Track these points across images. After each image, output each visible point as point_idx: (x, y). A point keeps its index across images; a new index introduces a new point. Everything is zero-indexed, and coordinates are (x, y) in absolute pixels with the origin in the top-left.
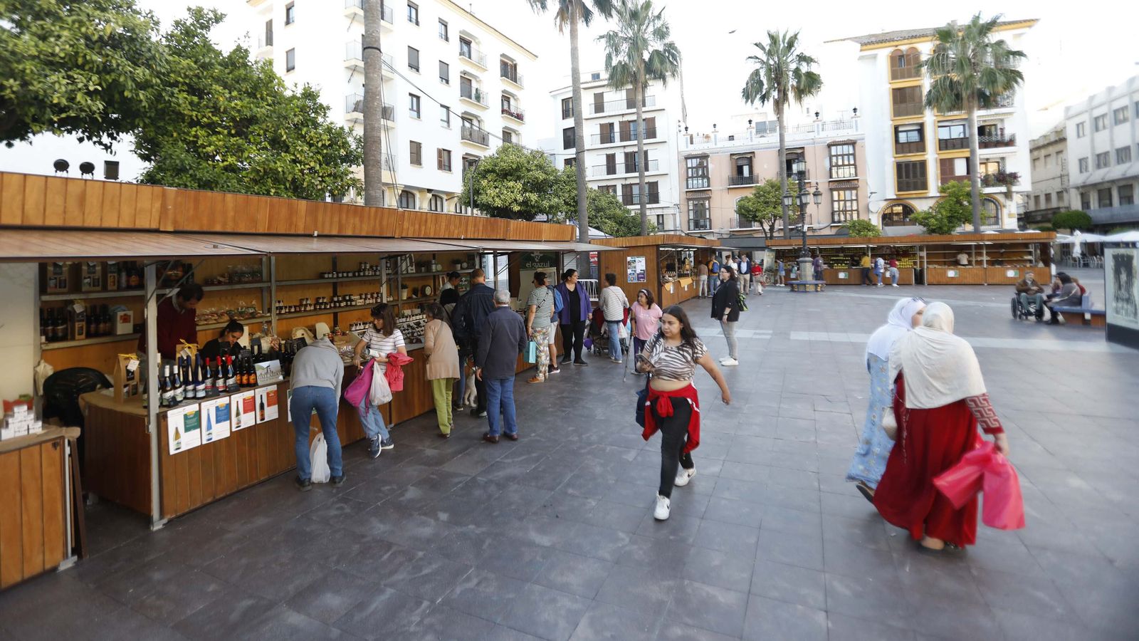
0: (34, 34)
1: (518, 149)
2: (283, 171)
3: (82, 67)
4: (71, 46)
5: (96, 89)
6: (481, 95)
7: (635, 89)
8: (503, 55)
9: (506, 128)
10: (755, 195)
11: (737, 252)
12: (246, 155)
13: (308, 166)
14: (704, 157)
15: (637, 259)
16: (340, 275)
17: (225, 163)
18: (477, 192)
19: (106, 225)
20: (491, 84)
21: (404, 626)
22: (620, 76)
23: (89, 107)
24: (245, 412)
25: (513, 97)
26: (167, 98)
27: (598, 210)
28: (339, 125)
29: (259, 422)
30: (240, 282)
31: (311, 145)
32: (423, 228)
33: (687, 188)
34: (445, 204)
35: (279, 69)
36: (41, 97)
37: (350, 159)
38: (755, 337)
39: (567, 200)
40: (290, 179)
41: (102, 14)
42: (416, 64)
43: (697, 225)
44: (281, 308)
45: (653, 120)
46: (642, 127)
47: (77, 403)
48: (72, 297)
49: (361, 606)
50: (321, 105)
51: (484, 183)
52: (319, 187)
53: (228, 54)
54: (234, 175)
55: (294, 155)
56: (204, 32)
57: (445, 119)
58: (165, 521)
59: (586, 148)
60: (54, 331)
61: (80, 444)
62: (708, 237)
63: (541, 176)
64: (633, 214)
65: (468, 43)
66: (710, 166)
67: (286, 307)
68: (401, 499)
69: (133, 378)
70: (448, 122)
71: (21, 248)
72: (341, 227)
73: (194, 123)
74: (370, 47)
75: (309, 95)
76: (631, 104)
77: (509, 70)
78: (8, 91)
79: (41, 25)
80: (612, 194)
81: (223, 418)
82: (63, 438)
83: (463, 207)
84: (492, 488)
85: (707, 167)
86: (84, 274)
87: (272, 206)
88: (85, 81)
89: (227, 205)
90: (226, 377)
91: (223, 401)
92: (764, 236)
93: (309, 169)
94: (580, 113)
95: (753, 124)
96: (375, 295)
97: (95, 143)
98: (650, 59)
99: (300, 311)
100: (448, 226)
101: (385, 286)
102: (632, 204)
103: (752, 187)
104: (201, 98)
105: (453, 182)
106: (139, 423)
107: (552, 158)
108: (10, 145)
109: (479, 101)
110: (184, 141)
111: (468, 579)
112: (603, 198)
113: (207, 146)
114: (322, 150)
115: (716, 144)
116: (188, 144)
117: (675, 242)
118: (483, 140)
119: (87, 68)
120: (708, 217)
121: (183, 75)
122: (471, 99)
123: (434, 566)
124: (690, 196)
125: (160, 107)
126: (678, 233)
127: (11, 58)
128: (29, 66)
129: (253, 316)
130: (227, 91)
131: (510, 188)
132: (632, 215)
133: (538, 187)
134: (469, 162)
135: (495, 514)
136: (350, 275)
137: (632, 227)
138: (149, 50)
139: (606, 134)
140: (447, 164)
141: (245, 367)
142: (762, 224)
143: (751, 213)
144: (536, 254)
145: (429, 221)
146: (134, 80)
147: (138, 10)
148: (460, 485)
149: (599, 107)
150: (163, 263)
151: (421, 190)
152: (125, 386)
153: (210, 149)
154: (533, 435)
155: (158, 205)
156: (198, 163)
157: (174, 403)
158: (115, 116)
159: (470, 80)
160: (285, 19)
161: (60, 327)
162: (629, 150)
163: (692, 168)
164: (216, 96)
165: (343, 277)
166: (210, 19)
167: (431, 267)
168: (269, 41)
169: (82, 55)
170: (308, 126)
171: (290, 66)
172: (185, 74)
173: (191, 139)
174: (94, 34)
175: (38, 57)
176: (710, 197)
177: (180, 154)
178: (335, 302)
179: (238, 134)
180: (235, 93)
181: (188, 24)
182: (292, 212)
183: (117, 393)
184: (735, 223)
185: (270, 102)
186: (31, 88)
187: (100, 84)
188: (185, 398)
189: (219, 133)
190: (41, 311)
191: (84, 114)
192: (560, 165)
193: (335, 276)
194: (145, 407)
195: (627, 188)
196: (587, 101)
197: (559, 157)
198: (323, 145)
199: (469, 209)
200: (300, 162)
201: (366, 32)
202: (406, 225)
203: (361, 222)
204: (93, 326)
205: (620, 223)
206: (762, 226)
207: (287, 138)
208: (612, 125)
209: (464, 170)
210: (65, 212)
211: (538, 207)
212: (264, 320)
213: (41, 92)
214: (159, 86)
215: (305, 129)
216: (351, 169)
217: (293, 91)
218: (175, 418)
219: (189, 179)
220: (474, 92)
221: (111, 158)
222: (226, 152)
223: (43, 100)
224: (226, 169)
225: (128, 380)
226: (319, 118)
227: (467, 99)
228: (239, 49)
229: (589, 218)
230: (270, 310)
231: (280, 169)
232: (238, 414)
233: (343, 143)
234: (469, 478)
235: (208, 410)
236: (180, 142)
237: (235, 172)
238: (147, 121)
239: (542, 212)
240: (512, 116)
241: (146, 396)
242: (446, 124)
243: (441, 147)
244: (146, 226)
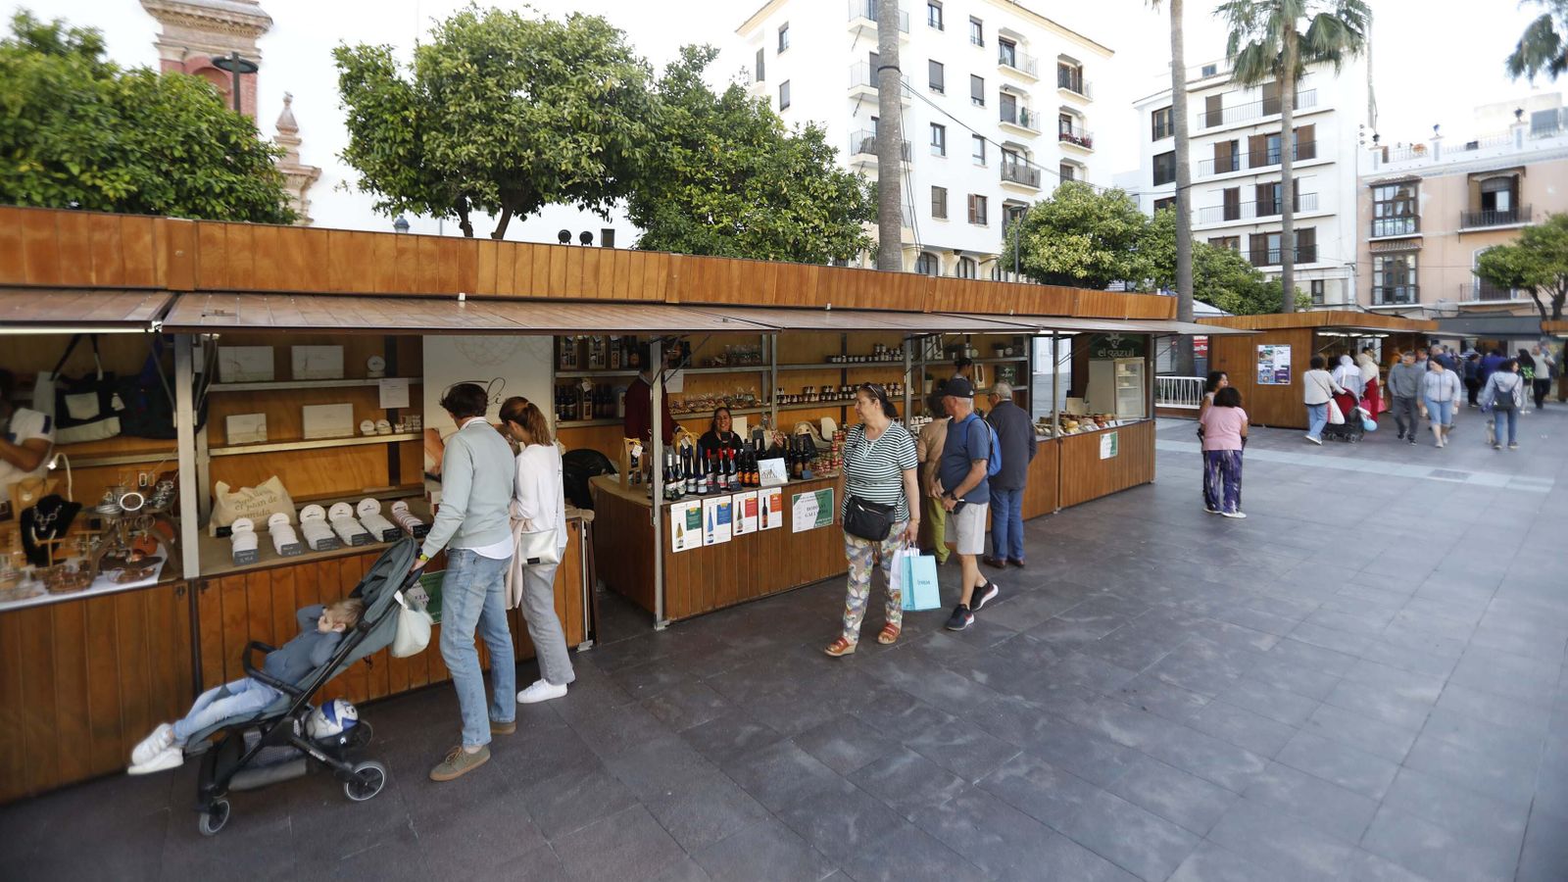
0: (546, 100)
1: (1085, 189)
2: (783, 232)
3: (585, 129)
4: (577, 107)
5: (598, 151)
6: (1030, 117)
7: (1281, 82)
8: (1062, 57)
9: (1065, 160)
10: (1522, 242)
11: (1472, 340)
12: (743, 213)
13: (811, 225)
14: (1413, 181)
15: (1276, 349)
16: (851, 360)
17: (721, 225)
18: (1024, 252)
19: (617, 297)
20: (1045, 99)
21: (933, 801)
22: (1251, 65)
23: (591, 172)
24: (747, 516)
25: (1077, 115)
26: (661, 155)
27: (1210, 273)
28: (847, 172)
29: (761, 529)
30: (738, 364)
31: (815, 198)
32: (960, 300)
33: (1373, 235)
34: (978, 268)
35: (775, 107)
36: (551, 165)
37: (861, 213)
38: (1510, 486)
39: (1160, 260)
40: (791, 241)
41: (602, 69)
42: (939, 83)
43: (1389, 296)
44: (782, 397)
45: (1310, 129)
46: (1290, 143)
47: (587, 486)
48: (580, 374)
49: (879, 764)
50: (827, 147)
51: (1035, 238)
52: (825, 250)
53: (722, 95)
54: (729, 238)
55: (795, 211)
56: (697, 73)
57: (979, 154)
58: (667, 622)
59: (1192, 181)
60: (566, 410)
61: (593, 527)
62: (1410, 316)
63: (1119, 226)
64: (1268, 279)
65: (1011, 45)
66: (1423, 198)
67: (787, 397)
68: (926, 645)
69: (636, 466)
70: (983, 158)
71: (549, 320)
72: (857, 298)
73: (688, 180)
74: (884, 68)
75: (814, 136)
76: (1271, 106)
77: (1070, 77)
78: (526, 162)
79: (551, 90)
80: (1231, 249)
81: (724, 519)
82: (580, 519)
83: (1002, 273)
84: (1047, 653)
85: (1415, 200)
86: (591, 351)
87: (780, 273)
88: (588, 143)
89: (732, 271)
90: (728, 474)
91: (725, 500)
92: (1538, 312)
93: (812, 227)
94: (1184, 130)
95: (1526, 117)
96: (892, 387)
97: (593, 210)
98: (1311, 32)
99: (803, 402)
100: (992, 298)
101: (909, 374)
102: (1267, 264)
103: (1515, 229)
104: (695, 151)
105: (990, 240)
106: (644, 513)
107: (1134, 200)
108: (524, 218)
109: (1026, 126)
110: (678, 201)
111: (1015, 764)
112: (1216, 256)
113: (701, 206)
114: (829, 204)
115: (1437, 158)
116: (682, 204)
117: (1347, 322)
118: (1033, 180)
119: (589, 129)
120: (1412, 281)
121: (677, 126)
122: (1014, 121)
123: (970, 737)
124: (1377, 248)
125: (654, 164)
126: (1351, 309)
127: (529, 128)
128: (543, 134)
129: (751, 405)
130: (722, 140)
131: (1072, 245)
132: (1266, 281)
133: (1115, 242)
134: (1012, 211)
135: (1053, 687)
136: (863, 359)
137: (1270, 300)
138: (645, 102)
139: (1225, 158)
140: (981, 215)
141: (745, 463)
142: (1534, 293)
143: (1510, 274)
144: (1113, 337)
145: (968, 290)
146: (631, 137)
147: (633, 58)
148: (1003, 641)
149: (1214, 116)
150: (668, 338)
151: (946, 251)
152: (630, 473)
153: (704, 209)
154: (1106, 590)
155: (664, 274)
156: (693, 226)
157: (676, 497)
158: (612, 179)
159: (1014, 97)
160: (778, 46)
161: (571, 406)
162: (1262, 181)
163: (1384, 202)
164: (711, 147)
165: (854, 362)
166: (703, 57)
167: (964, 352)
168: (760, 76)
169: (585, 115)
170: (811, 175)
171: (784, 103)
172: (679, 126)
173: (685, 199)
174: (595, 92)
175: (550, 124)
176: (1419, 250)
177: (673, 216)
178: (844, 393)
179: (732, 191)
180: (730, 142)
181: (680, 67)
182: (803, 280)
183: (623, 478)
184: (1470, 292)
185: (767, 148)
186: (544, 156)
187: (600, 145)
188: (687, 492)
189: (713, 190)
190: (556, 387)
191: (587, 179)
192: (1147, 209)
193: (845, 360)
194: (649, 498)
195: (1259, 242)
196: (1195, 110)
197: (1147, 197)
198: (830, 198)
199: (1012, 277)
200: (802, 220)
201: (880, 47)
202: (938, 296)
203: (883, 289)
204: (598, 407)
205: (1246, 294)
206: (1535, 296)
207: (788, 191)
208: (1234, 144)
209: (1005, 222)
210: (582, 283)
211: (1113, 271)
212: (764, 410)
213: (552, 160)
214: (654, 142)
215: (808, 179)
216: (862, 226)
217: (794, 133)
218: (679, 512)
219: (684, 245)
220: (1019, 113)
221: (607, 226)
222: (721, 211)
223: (553, 168)
224: (721, 231)
225: (633, 466)
226: (825, 163)
227: (1010, 124)
228: (734, 89)
229: (1194, 287)
230: (769, 399)
231: (780, 230)
232: (740, 517)
233: (854, 193)
234: (1016, 634)
235: (710, 508)
236: (675, 204)
237: (730, 236)
238: (642, 182)
239: (1119, 277)
240: (1075, 142)
241: (650, 485)
242: (979, 161)
243: (973, 193)
244: (653, 298)
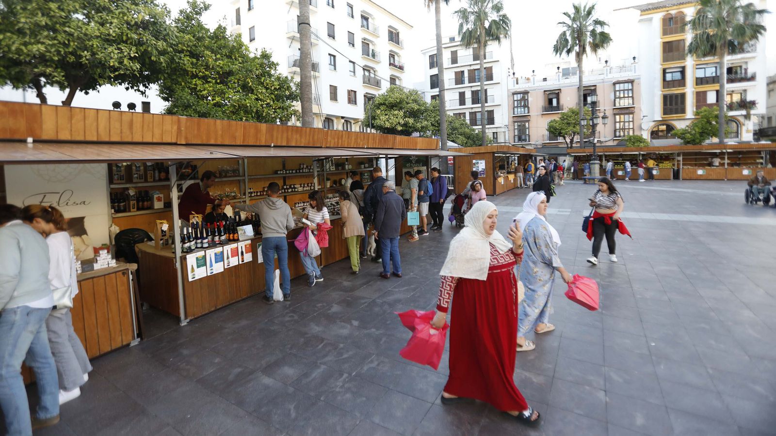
0: (96, 22)
1: (401, 89)
2: (250, 106)
3: (126, 42)
4: (119, 29)
5: (135, 56)
6: (376, 54)
7: (479, 47)
8: (390, 27)
9: (392, 75)
10: (561, 118)
11: (547, 157)
12: (227, 96)
13: (265, 102)
14: (526, 93)
15: (479, 162)
16: (288, 172)
17: (214, 101)
18: (374, 118)
19: (145, 140)
20: (382, 46)
21: (333, 388)
22: (469, 39)
23: (131, 67)
24: (232, 257)
25: (397, 55)
26: (177, 61)
27: (454, 129)
28: (285, 75)
29: (241, 263)
30: (226, 176)
31: (267, 89)
32: (340, 141)
33: (514, 114)
34: (353, 126)
35: (245, 39)
36: (103, 62)
37: (292, 97)
38: (559, 213)
39: (433, 123)
40: (255, 111)
41: (136, 7)
42: (333, 34)
43: (520, 139)
44: (251, 193)
45: (491, 68)
46: (483, 73)
47: (134, 250)
48: (128, 186)
49: (306, 375)
50: (273, 62)
51: (378, 112)
52: (273, 116)
53: (214, 31)
54: (220, 109)
55: (256, 95)
56: (198, 17)
57: (352, 70)
58: (188, 320)
59: (446, 88)
60: (119, 206)
61: (137, 273)
62: (527, 147)
63: (416, 107)
64: (477, 132)
65: (366, 19)
66: (530, 99)
67: (254, 192)
68: (329, 312)
69: (165, 235)
70: (354, 72)
71: (98, 155)
72: (288, 141)
73: (195, 76)
74: (303, 23)
75: (265, 56)
76: (476, 57)
77: (394, 37)
78: (84, 59)
79: (101, 16)
80: (463, 118)
81: (219, 260)
82: (128, 269)
83: (365, 128)
84: (386, 307)
85: (527, 100)
86: (134, 172)
87: (245, 128)
88: (128, 51)
89: (217, 126)
90: (220, 235)
91: (219, 250)
92: (566, 146)
93: (266, 104)
94: (442, 64)
95: (561, 70)
96: (310, 185)
97: (135, 90)
98: (490, 26)
99: (263, 195)
100: (356, 139)
101: (316, 178)
102: (476, 125)
103: (558, 113)
104: (198, 60)
105: (358, 112)
106: (170, 262)
107: (423, 95)
108: (87, 93)
109: (374, 58)
110: (189, 88)
111: (372, 362)
112: (457, 121)
113: (203, 91)
114: (274, 92)
115: (534, 84)
116: (191, 90)
117: (505, 150)
118: (377, 84)
119: (129, 42)
120: (527, 133)
121: (186, 45)
122: (369, 56)
123: (351, 353)
124: (515, 119)
125: (173, 66)
126: (507, 144)
127: (84, 38)
128: (95, 43)
129: (234, 198)
130: (214, 55)
131: (395, 115)
132: (476, 132)
133: (414, 114)
134: (368, 98)
135: (388, 322)
136: (294, 172)
137: (476, 140)
138: (165, 30)
139: (459, 78)
140: (354, 100)
141: (231, 229)
142: (565, 138)
143: (557, 131)
144: (413, 158)
145: (344, 136)
146: (157, 49)
147: (157, 4)
148: (366, 304)
149: (454, 60)
150: (180, 164)
151: (337, 117)
152: (161, 240)
153: (205, 92)
154: (412, 274)
155: (175, 127)
156: (198, 102)
157: (190, 251)
158: (147, 73)
159: (368, 44)
160: (248, 7)
161: (122, 204)
162: (474, 89)
163: (517, 100)
164: (207, 58)
165: (289, 173)
166: (202, 8)
167: (345, 167)
168: (238, 22)
169: (125, 34)
170: (265, 76)
171: (252, 38)
172: (187, 45)
173: (193, 86)
174: (132, 21)
175: (100, 37)
176: (529, 120)
177: (186, 96)
178: (285, 189)
179: (221, 83)
180: (218, 56)
181: (188, 12)
182: (258, 131)
183: (157, 243)
184: (546, 138)
185: (240, 61)
186: (97, 56)
187: (137, 53)
188: (197, 248)
189: (210, 82)
190: (111, 194)
191: (128, 72)
192: (428, 100)
193: (284, 172)
194: (173, 253)
195: (473, 115)
196: (446, 56)
197: (428, 94)
198: (275, 89)
199: (369, 129)
200: (261, 100)
201: (300, 13)
202: (329, 139)
203: (301, 136)
204: (141, 203)
205: (468, 138)
206: (565, 139)
207: (252, 84)
208: (463, 72)
209: (365, 104)
210: (121, 132)
211: (414, 127)
213: (103, 59)
214: (172, 53)
215: (263, 78)
216: (293, 104)
217: (255, 54)
218: (191, 259)
219: (193, 112)
220: (371, 52)
221: (146, 100)
222: (215, 94)
223: (104, 64)
224: (215, 105)
225: (163, 236)
226: (272, 71)
227: (367, 57)
228: (220, 27)
229: (447, 134)
230: (245, 194)
231: (248, 105)
232: (228, 258)
233: (287, 87)
234: (371, 300)
235: (210, 255)
236: (186, 89)
237: (220, 107)
238: (166, 75)
239: (416, 130)
240: (396, 67)
241: (173, 246)
242: (352, 74)
243: (349, 89)
244: (169, 141)
